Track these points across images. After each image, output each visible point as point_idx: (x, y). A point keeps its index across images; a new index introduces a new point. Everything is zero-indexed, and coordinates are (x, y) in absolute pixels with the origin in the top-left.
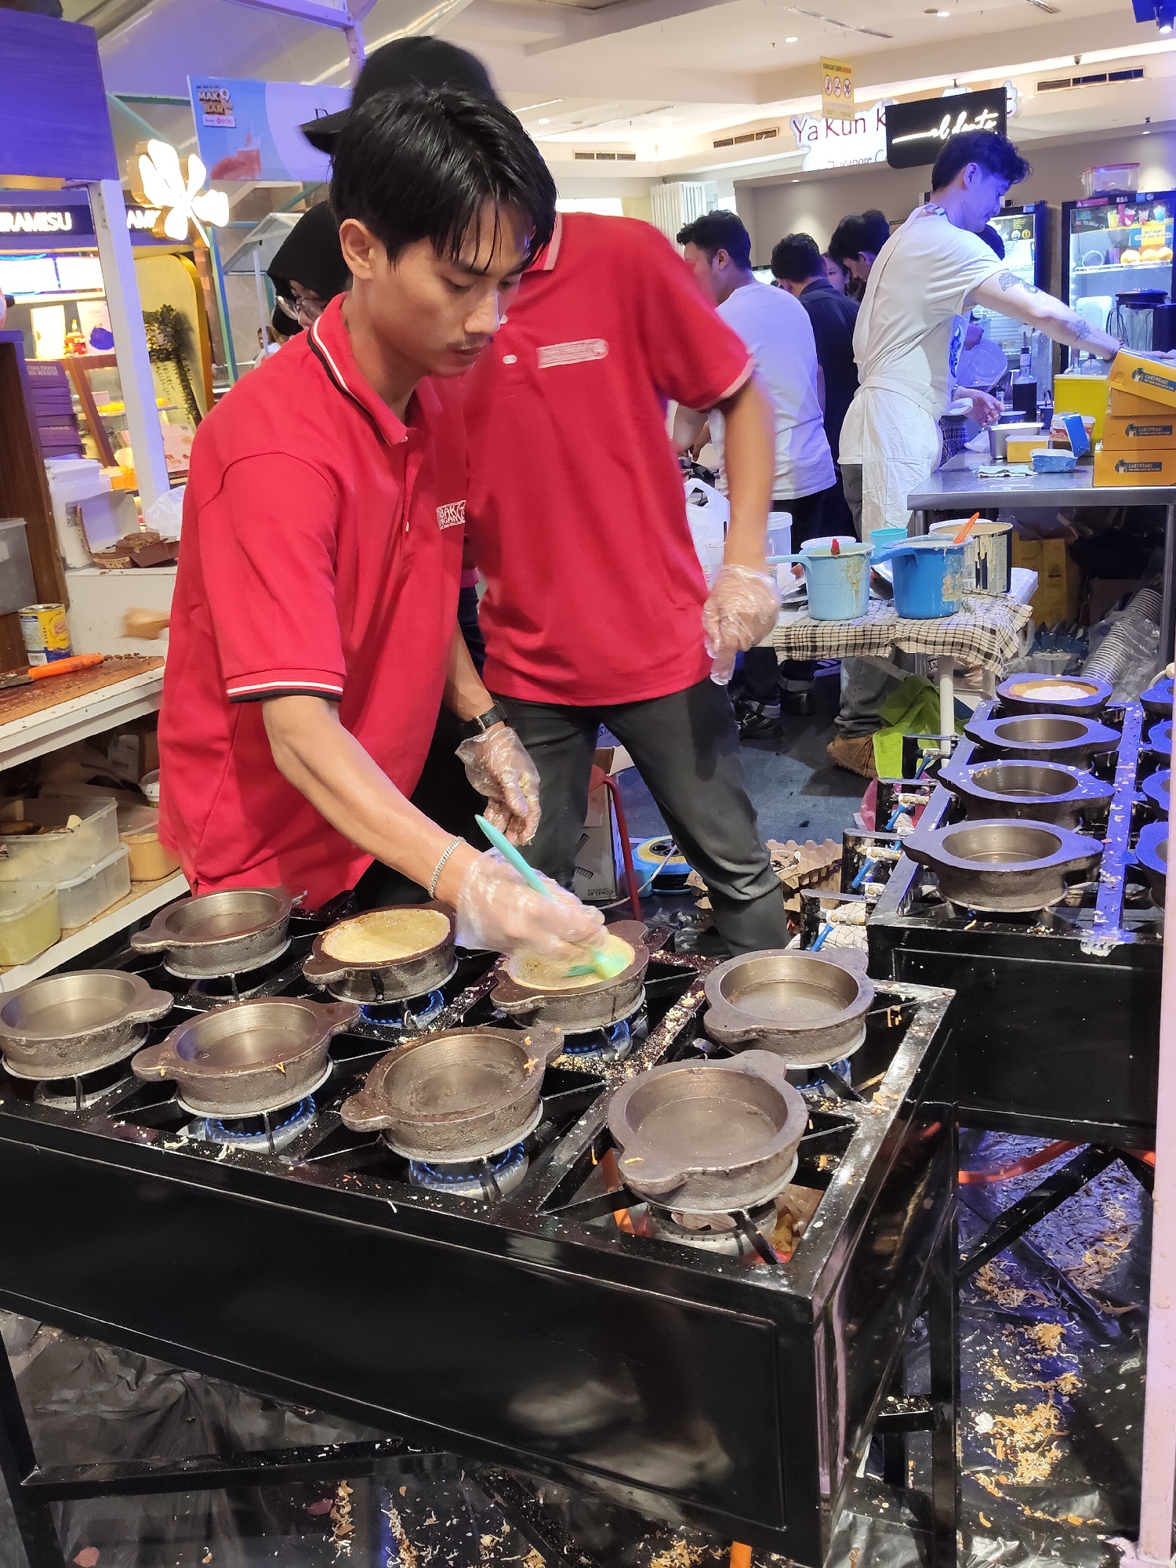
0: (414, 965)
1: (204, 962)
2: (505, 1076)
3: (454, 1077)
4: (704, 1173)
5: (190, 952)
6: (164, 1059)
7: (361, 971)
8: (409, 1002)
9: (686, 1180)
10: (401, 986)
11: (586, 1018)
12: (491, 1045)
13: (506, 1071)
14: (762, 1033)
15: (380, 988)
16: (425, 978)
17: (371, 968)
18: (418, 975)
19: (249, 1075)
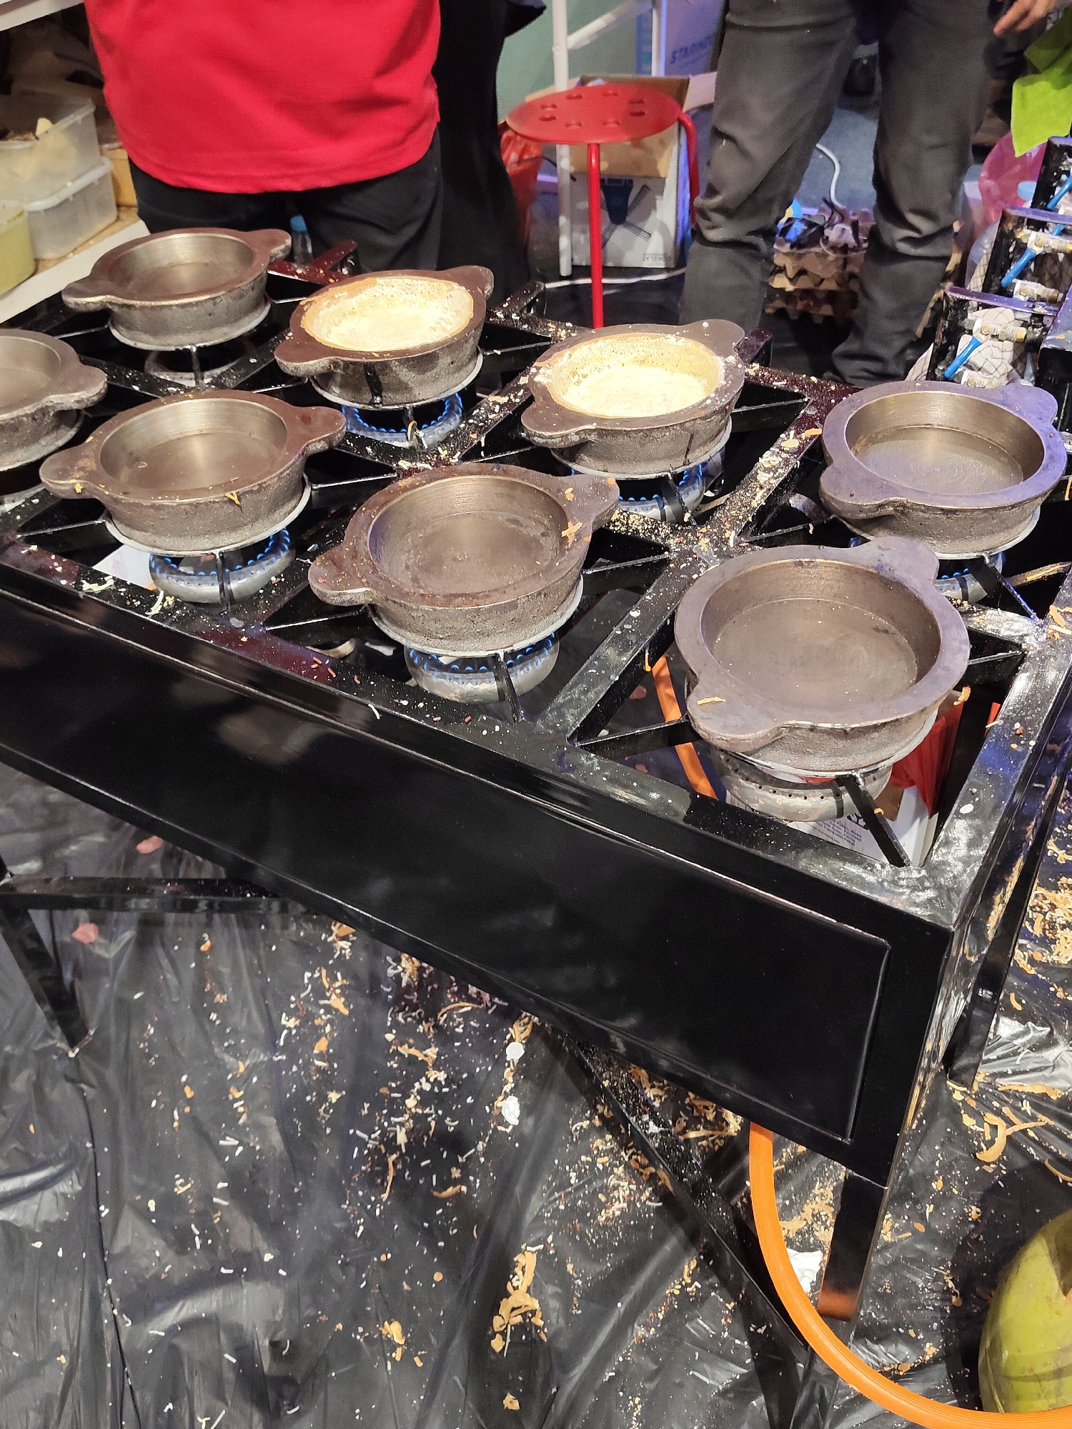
0: (423, 360)
1: (158, 328)
2: (535, 540)
3: (467, 532)
4: (812, 729)
5: (137, 315)
6: (82, 469)
7: (351, 363)
8: (415, 410)
9: (784, 734)
10: (403, 387)
11: (650, 459)
12: (518, 493)
13: (536, 532)
14: (903, 509)
15: (377, 389)
16: (436, 380)
17: (364, 360)
18: (429, 374)
19: (191, 504)
